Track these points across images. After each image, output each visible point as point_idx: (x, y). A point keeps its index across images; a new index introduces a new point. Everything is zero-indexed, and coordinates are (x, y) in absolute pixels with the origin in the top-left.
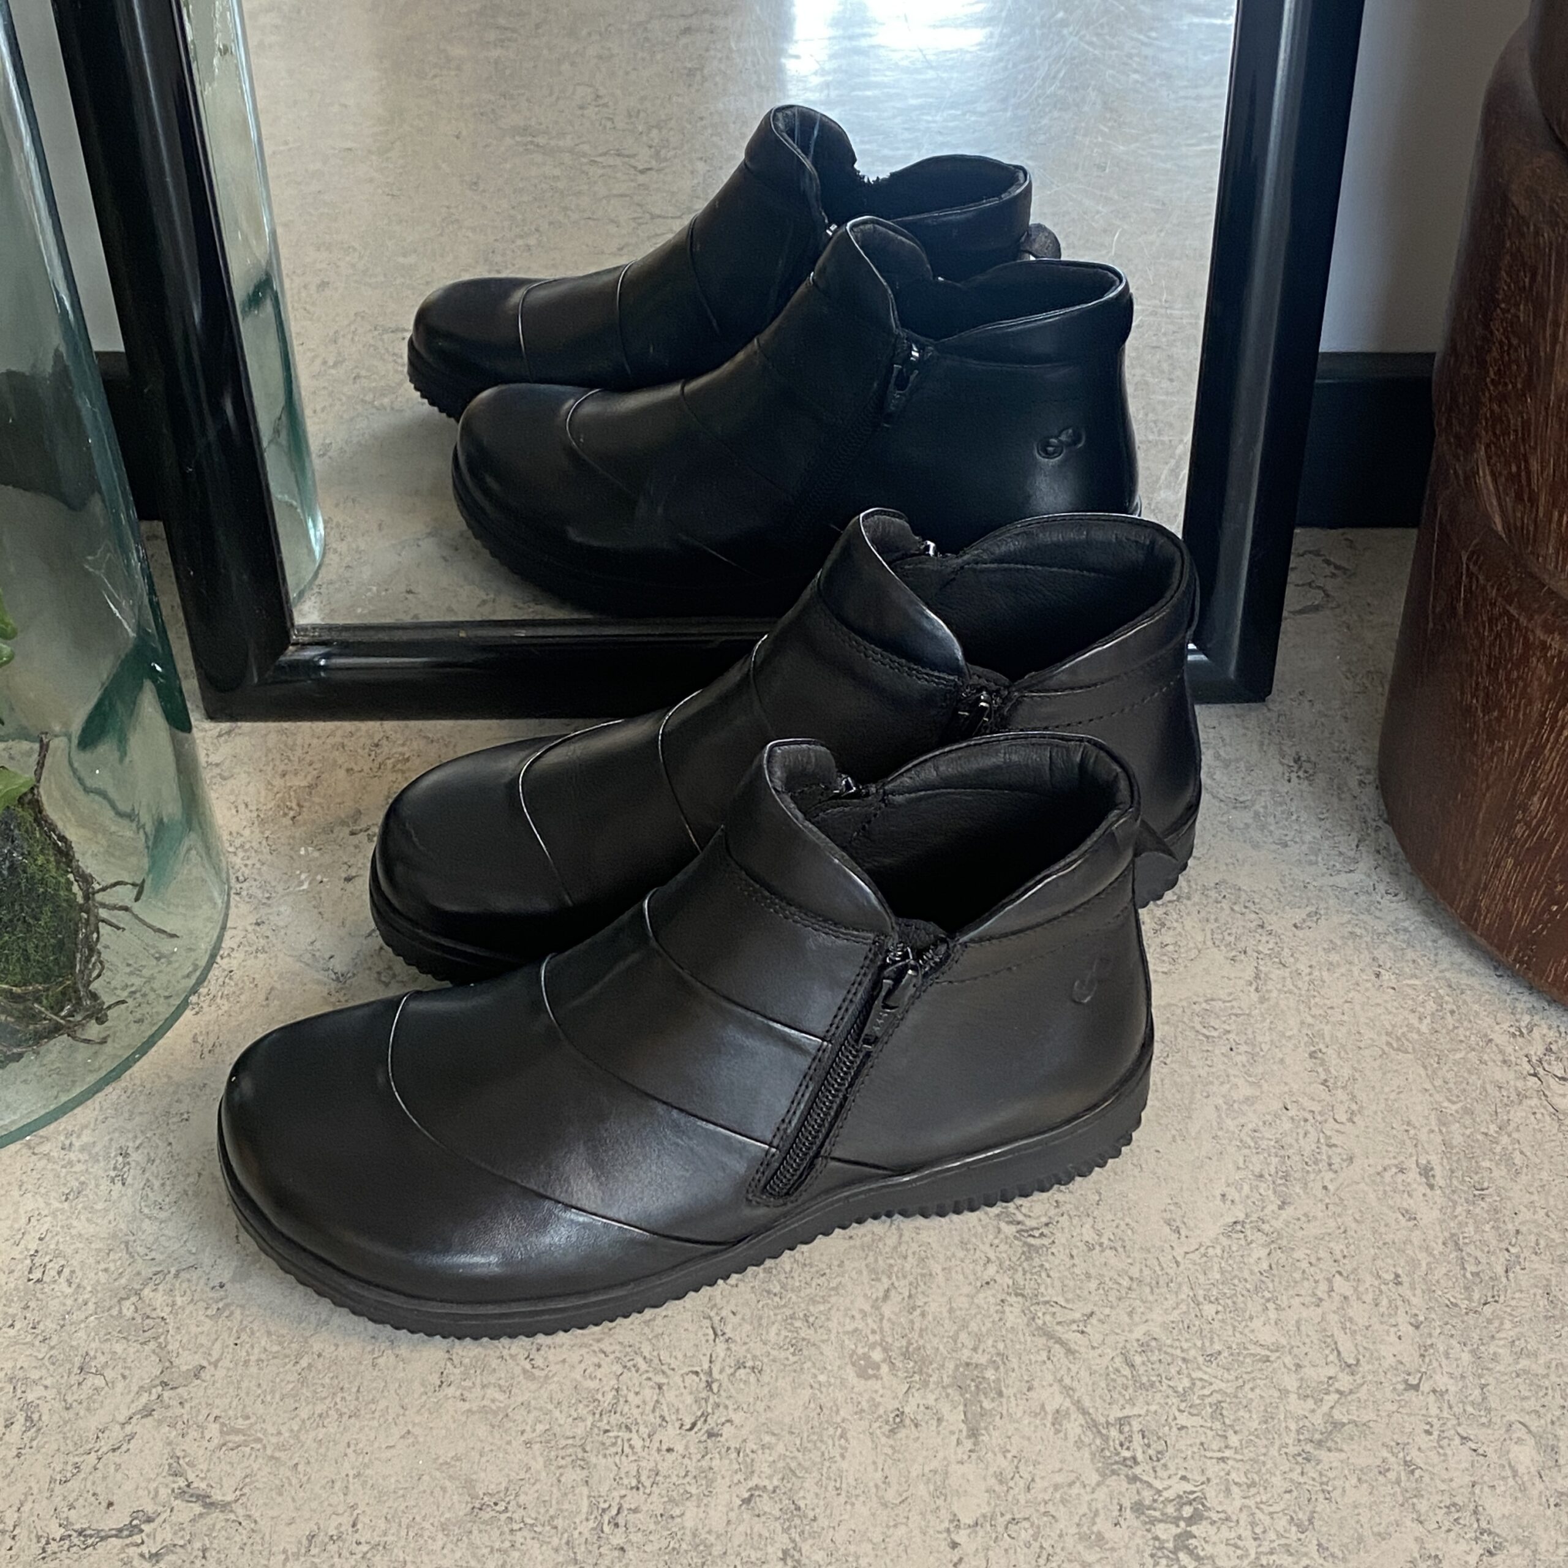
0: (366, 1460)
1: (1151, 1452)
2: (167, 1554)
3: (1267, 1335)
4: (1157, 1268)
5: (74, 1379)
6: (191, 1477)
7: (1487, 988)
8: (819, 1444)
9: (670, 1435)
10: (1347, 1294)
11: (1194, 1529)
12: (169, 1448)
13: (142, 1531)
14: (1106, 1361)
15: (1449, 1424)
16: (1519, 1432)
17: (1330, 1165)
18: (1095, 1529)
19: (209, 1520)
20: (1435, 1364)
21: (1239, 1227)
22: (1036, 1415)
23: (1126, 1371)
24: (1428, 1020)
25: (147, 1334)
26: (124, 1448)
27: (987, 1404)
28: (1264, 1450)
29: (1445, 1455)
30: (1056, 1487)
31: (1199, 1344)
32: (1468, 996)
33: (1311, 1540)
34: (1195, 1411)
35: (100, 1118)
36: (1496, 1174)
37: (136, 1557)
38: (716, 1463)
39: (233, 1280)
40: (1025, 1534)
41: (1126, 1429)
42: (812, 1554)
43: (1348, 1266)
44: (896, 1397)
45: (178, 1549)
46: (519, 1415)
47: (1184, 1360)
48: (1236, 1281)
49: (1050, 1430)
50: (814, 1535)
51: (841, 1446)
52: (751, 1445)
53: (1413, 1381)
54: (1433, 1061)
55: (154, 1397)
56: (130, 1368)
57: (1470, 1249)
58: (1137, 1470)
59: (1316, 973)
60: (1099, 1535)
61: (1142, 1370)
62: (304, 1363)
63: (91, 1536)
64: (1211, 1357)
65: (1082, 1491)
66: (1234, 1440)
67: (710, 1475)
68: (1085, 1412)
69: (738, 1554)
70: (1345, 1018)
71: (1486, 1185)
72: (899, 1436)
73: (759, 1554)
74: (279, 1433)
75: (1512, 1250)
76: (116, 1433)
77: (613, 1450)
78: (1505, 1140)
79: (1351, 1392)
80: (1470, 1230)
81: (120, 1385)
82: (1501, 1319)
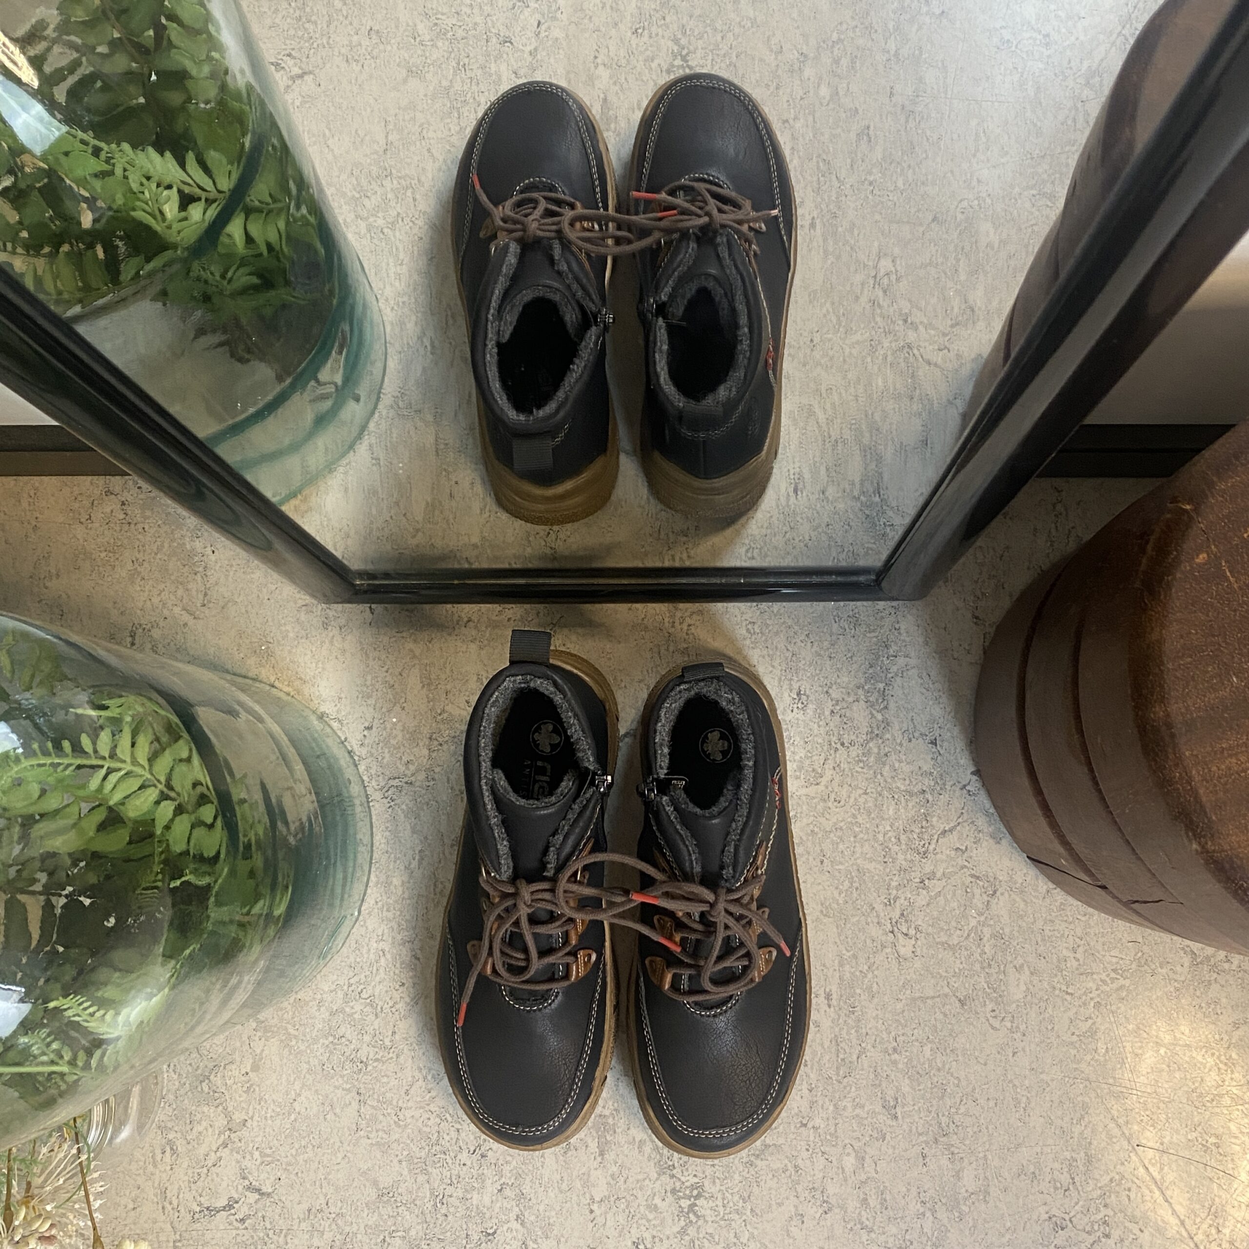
0: (328, 1171)
2: (247, 1219)
5: (188, 1127)
6: (251, 1181)
8: (531, 1161)
9: (464, 1157)
12: (238, 1164)
13: (234, 1207)
15: (818, 1145)
16: (849, 1149)
18: (654, 1202)
19: (262, 1202)
20: (816, 1112)
22: (630, 1144)
24: (844, 894)
25: (217, 1101)
26: (219, 1164)
27: (608, 1138)
29: (814, 1162)
30: (638, 1181)
33: (748, 1206)
36: (863, 997)
37: (234, 1221)
38: (485, 1172)
39: (252, 1070)
40: (623, 1206)
42: (530, 1217)
45: (252, 1217)
46: (395, 1146)
49: (637, 1151)
50: (530, 1208)
51: (542, 1163)
52: (501, 1162)
53: (804, 1122)
54: (842, 923)
55: (227, 1137)
56: (213, 1121)
57: (843, 1045)
58: (675, 1172)
60: (656, 1206)
62: (293, 1117)
63: (213, 1210)
65: (649, 1183)
67: (483, 1178)
69: (497, 1217)
71: (856, 1004)
72: (567, 1156)
73: (506, 1217)
74: (287, 1156)
75: (863, 1045)
76: (213, 1157)
77: (439, 1165)
78: (870, 975)
80: (844, 1032)
81: (210, 1130)
82: (851, 1086)
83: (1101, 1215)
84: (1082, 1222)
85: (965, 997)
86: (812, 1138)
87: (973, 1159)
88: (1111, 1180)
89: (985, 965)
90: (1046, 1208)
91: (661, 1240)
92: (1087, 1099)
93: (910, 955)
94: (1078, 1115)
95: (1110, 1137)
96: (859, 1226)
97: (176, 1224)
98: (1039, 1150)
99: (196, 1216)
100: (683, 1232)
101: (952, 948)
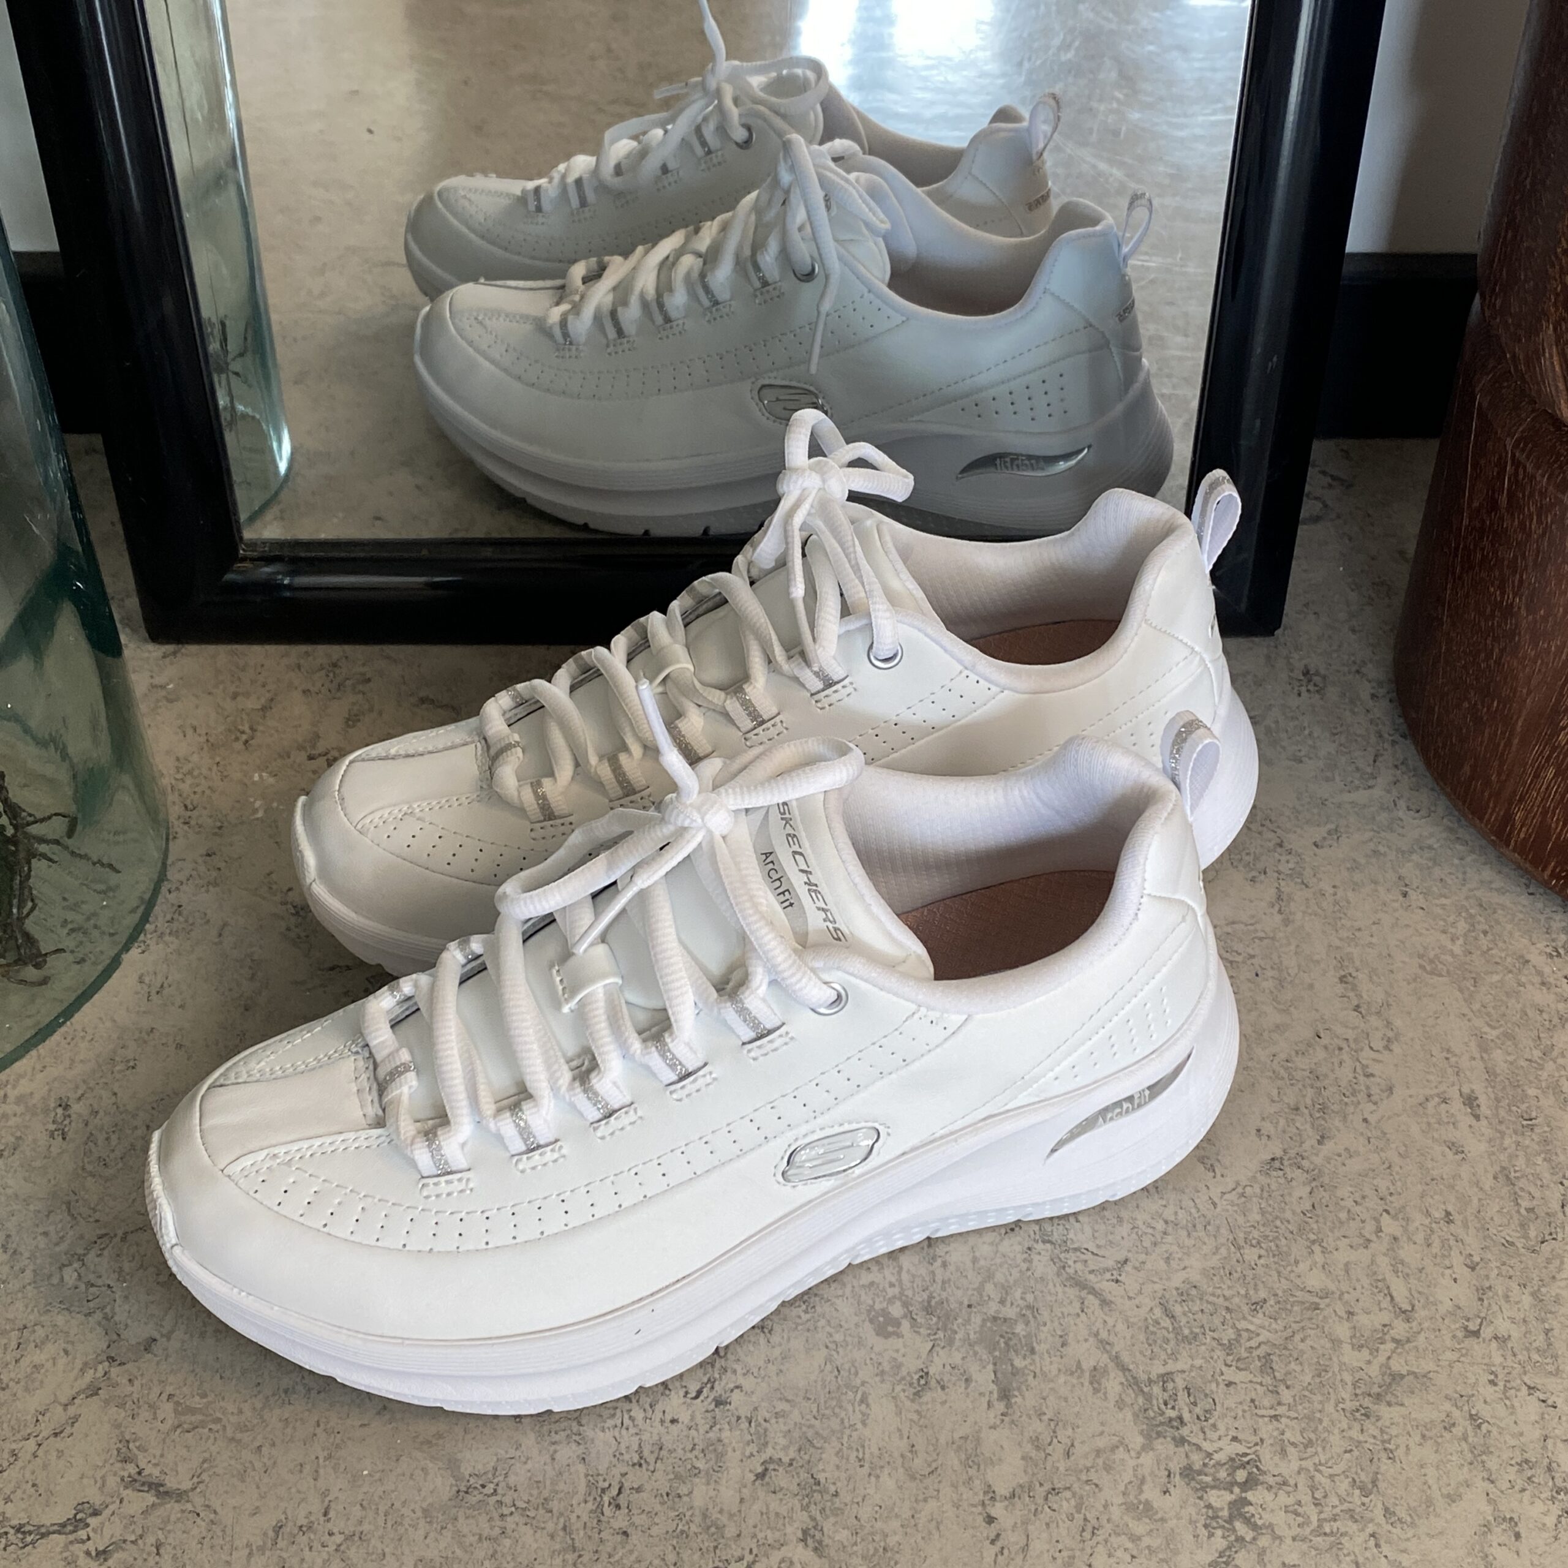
0: (338, 1441)
1: (1198, 1410)
2: (116, 1550)
3: (1315, 1280)
4: (1193, 1211)
6: (142, 1465)
7: (1520, 908)
8: (837, 1410)
9: (673, 1404)
10: (1398, 1234)
11: (1250, 1495)
12: (117, 1432)
13: (87, 1525)
14: (1143, 1311)
15: (1515, 1372)
17: (1369, 1096)
18: (1143, 1497)
19: (160, 1512)
20: (1495, 1308)
21: (1277, 1164)
22: (1072, 1374)
23: (1166, 1323)
24: (1461, 941)
25: (91, 1304)
26: (68, 1430)
27: (1019, 1363)
28: (1320, 1407)
29: (1513, 1406)
30: (1098, 1452)
31: (1243, 1292)
32: (1500, 916)
33: (1376, 1504)
34: (1242, 1366)
35: (38, 1067)
36: (1544, 1103)
37: (82, 1555)
38: (726, 1435)
40: (1067, 1505)
41: (1170, 1385)
42: (837, 1534)
43: (1396, 1202)
44: (918, 1357)
45: (129, 1546)
47: (1227, 1308)
48: (1278, 1223)
49: (1087, 1389)
50: (837, 1512)
51: (863, 1414)
52: (763, 1413)
53: (1473, 1327)
54: (1469, 984)
55: (100, 1373)
56: (73, 1343)
57: (1523, 1183)
58: (1185, 1431)
59: (1340, 893)
60: (1148, 1505)
61: (1184, 1321)
63: (30, 1533)
64: (1257, 1306)
65: (1126, 1456)
66: (1286, 1396)
67: (720, 1449)
68: (1124, 1369)
69: (754, 1536)
70: (1374, 940)
71: (1534, 1114)
72: (925, 1399)
73: (777, 1534)
74: (241, 1412)
76: (58, 1415)
77: (610, 1423)
79: (1408, 1341)
80: (1521, 1163)
86: (1497, 1359)
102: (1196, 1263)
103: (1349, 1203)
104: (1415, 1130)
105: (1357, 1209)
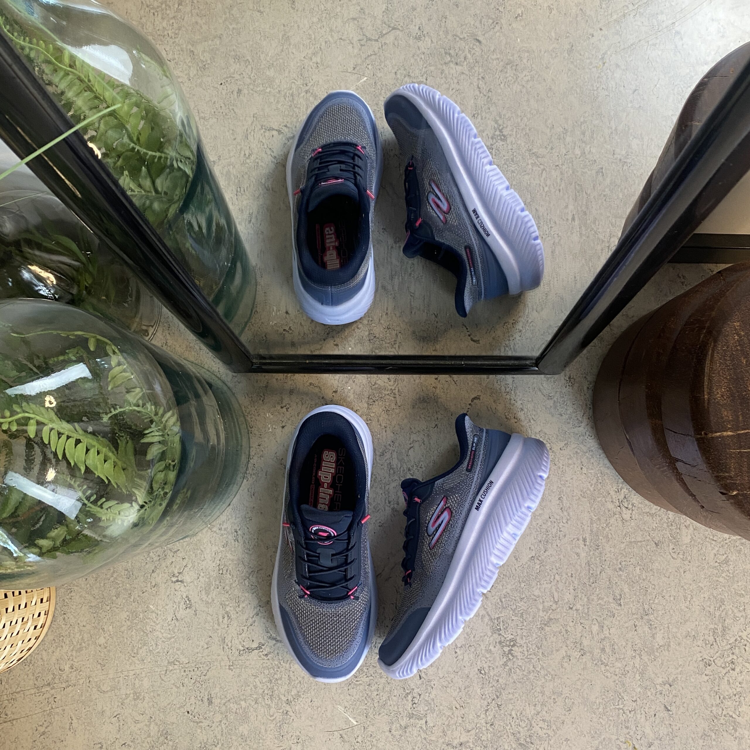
1: (504, 627)
2: (269, 654)
3: (537, 593)
4: (511, 572)
6: (271, 633)
10: (559, 579)
11: (513, 648)
12: (264, 624)
13: (262, 648)
14: (495, 601)
15: (578, 619)
16: (595, 622)
17: (559, 538)
18: (490, 648)
19: (277, 645)
20: (578, 601)
21: (533, 558)
23: (500, 603)
24: (593, 486)
25: (253, 591)
26: (253, 624)
28: (532, 627)
29: (576, 628)
30: (481, 637)
31: (519, 595)
32: (605, 477)
33: (541, 651)
34: (516, 616)
35: (227, 519)
36: (603, 541)
37: (262, 655)
40: (473, 650)
41: (499, 620)
43: (560, 570)
45: (272, 653)
47: (515, 600)
48: (530, 576)
49: (480, 621)
53: (571, 606)
54: (592, 501)
55: (258, 609)
56: (250, 601)
57: (592, 566)
58: (501, 632)
59: (564, 468)
61: (504, 603)
63: (250, 649)
64: (522, 599)
65: (487, 638)
66: (525, 624)
68: (489, 615)
70: (570, 485)
71: (600, 545)
75: (603, 566)
76: (250, 621)
78: (607, 529)
79: (555, 610)
80: (593, 560)
81: (249, 606)
82: (596, 588)
83: (730, 659)
84: (719, 662)
85: (658, 541)
86: (575, 615)
87: (662, 628)
88: (736, 640)
89: (669, 524)
90: (701, 655)
91: (493, 669)
92: (723, 597)
93: (629, 518)
94: (718, 605)
95: (735, 617)
96: (600, 663)
97: (230, 657)
98: (697, 623)
99: (241, 652)
100: (505, 664)
101: (652, 515)
102: (509, 587)
103: (548, 571)
104: (569, 548)
105: (550, 572)
